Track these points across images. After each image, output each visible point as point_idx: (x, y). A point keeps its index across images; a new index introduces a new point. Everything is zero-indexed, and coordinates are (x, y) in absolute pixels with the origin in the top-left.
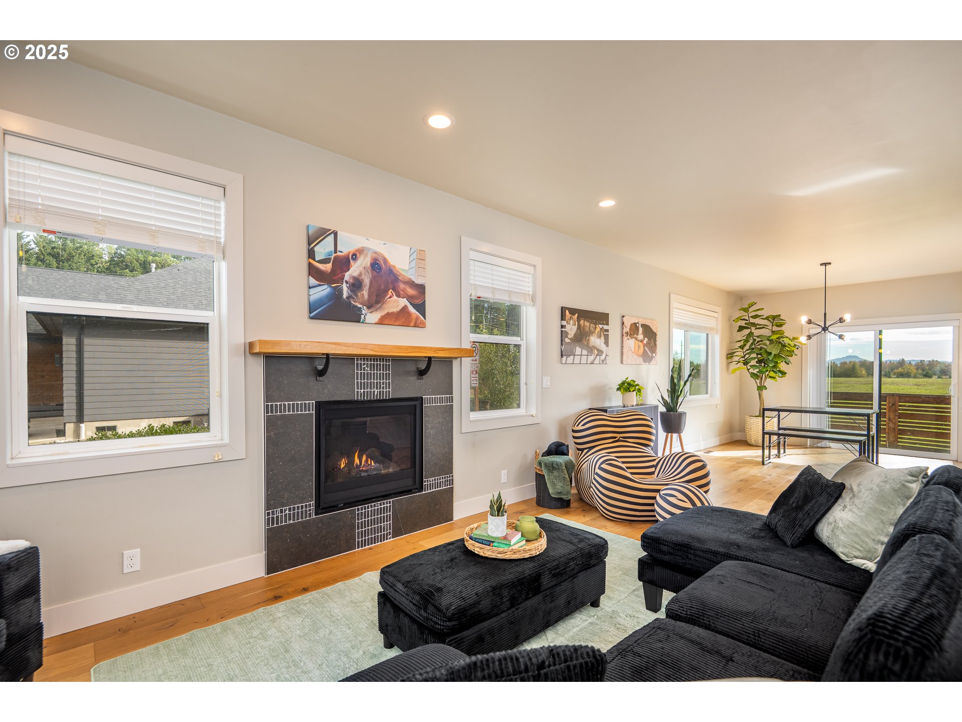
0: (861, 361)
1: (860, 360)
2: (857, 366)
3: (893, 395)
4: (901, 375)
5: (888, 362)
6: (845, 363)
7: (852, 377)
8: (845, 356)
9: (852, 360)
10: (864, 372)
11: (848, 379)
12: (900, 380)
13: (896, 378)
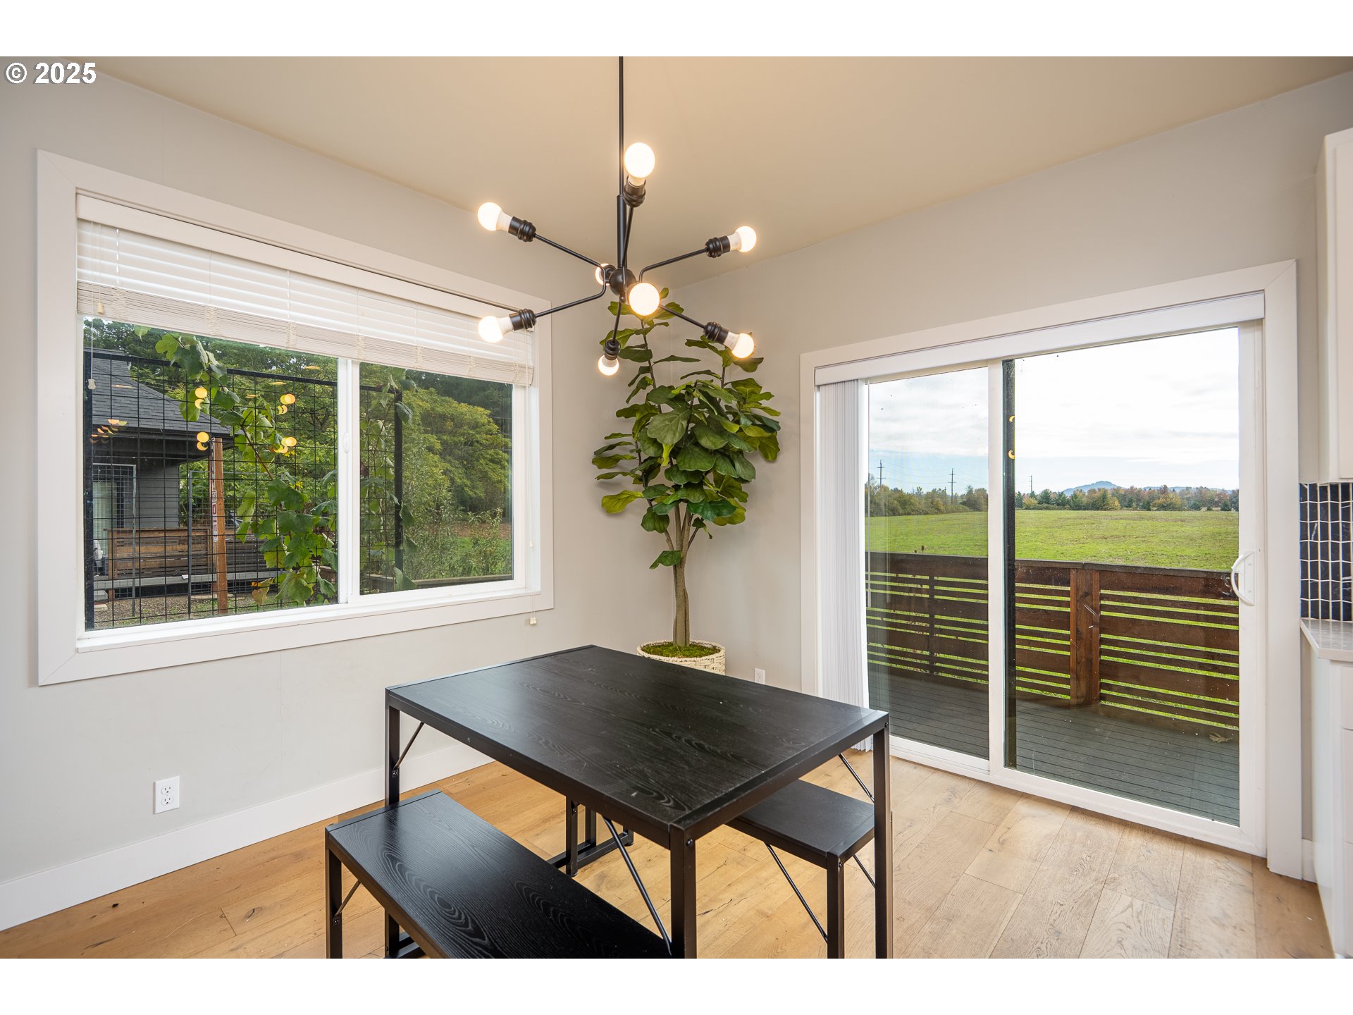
0: (1114, 489)
1: (1112, 487)
2: (1109, 496)
3: (1084, 566)
4: (1163, 507)
5: (1148, 490)
6: (1094, 491)
7: (1101, 510)
8: (1095, 483)
9: (1101, 487)
10: (1117, 503)
11: (1096, 512)
12: (1162, 513)
13: (1156, 510)
